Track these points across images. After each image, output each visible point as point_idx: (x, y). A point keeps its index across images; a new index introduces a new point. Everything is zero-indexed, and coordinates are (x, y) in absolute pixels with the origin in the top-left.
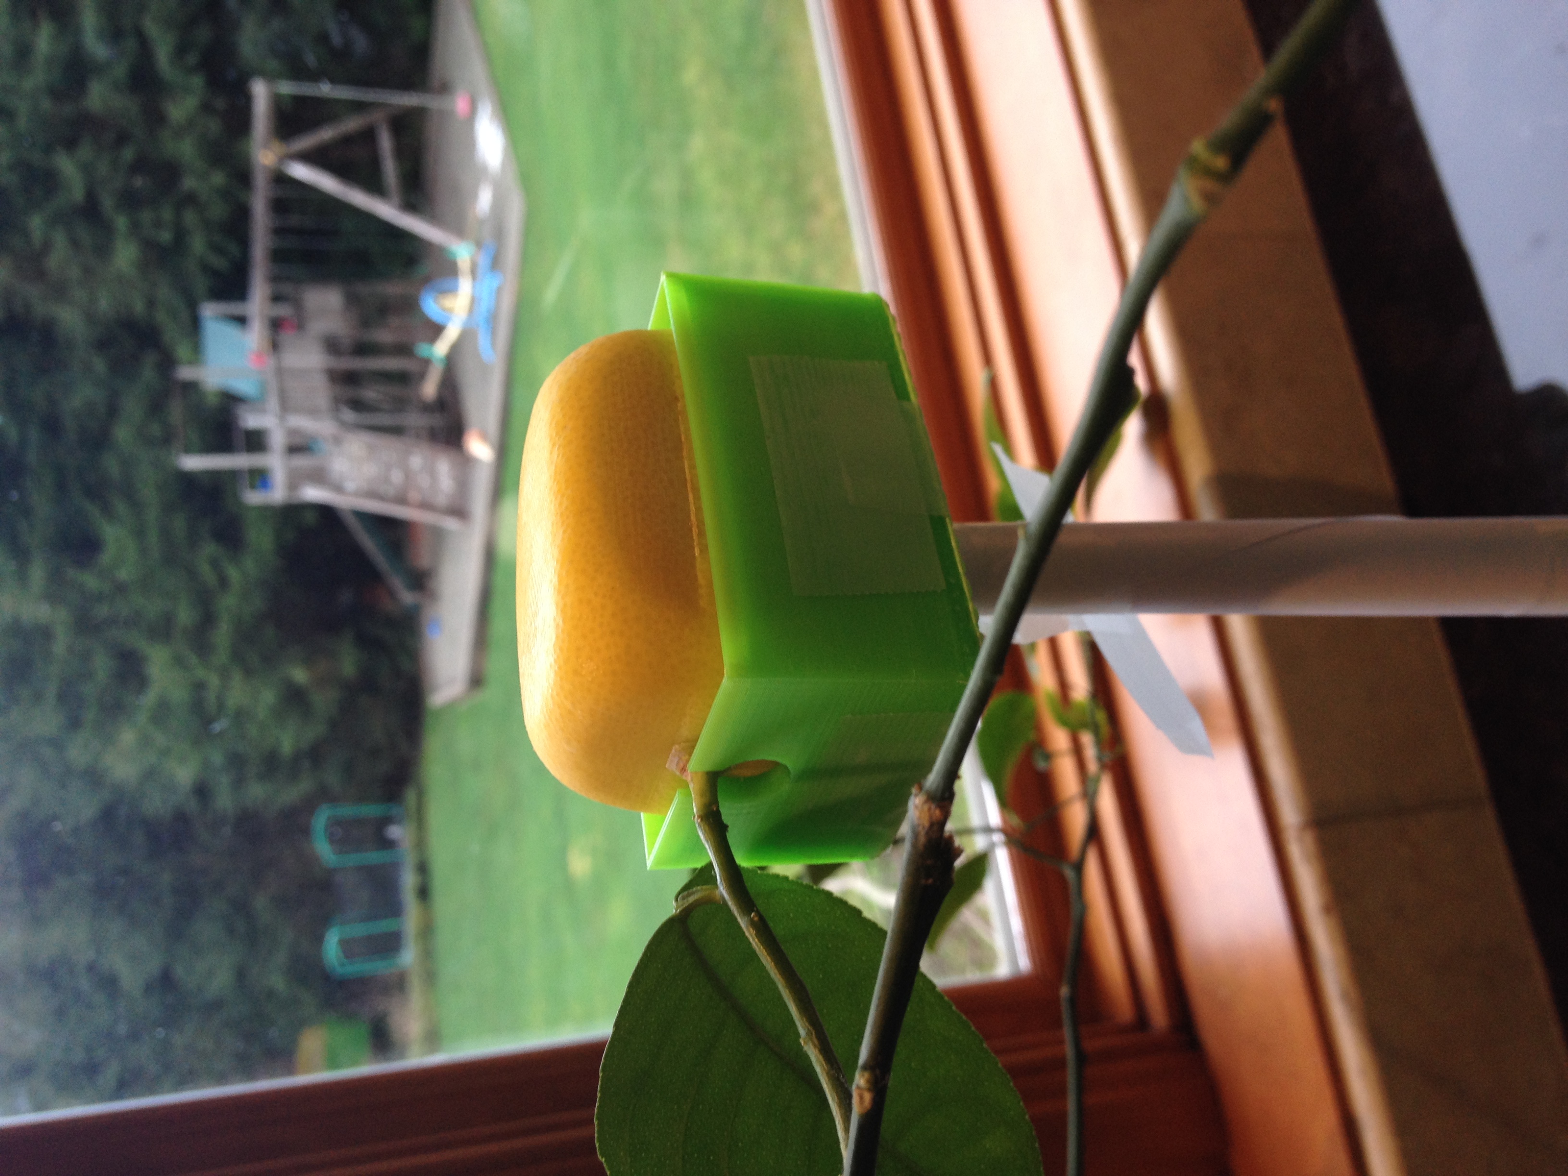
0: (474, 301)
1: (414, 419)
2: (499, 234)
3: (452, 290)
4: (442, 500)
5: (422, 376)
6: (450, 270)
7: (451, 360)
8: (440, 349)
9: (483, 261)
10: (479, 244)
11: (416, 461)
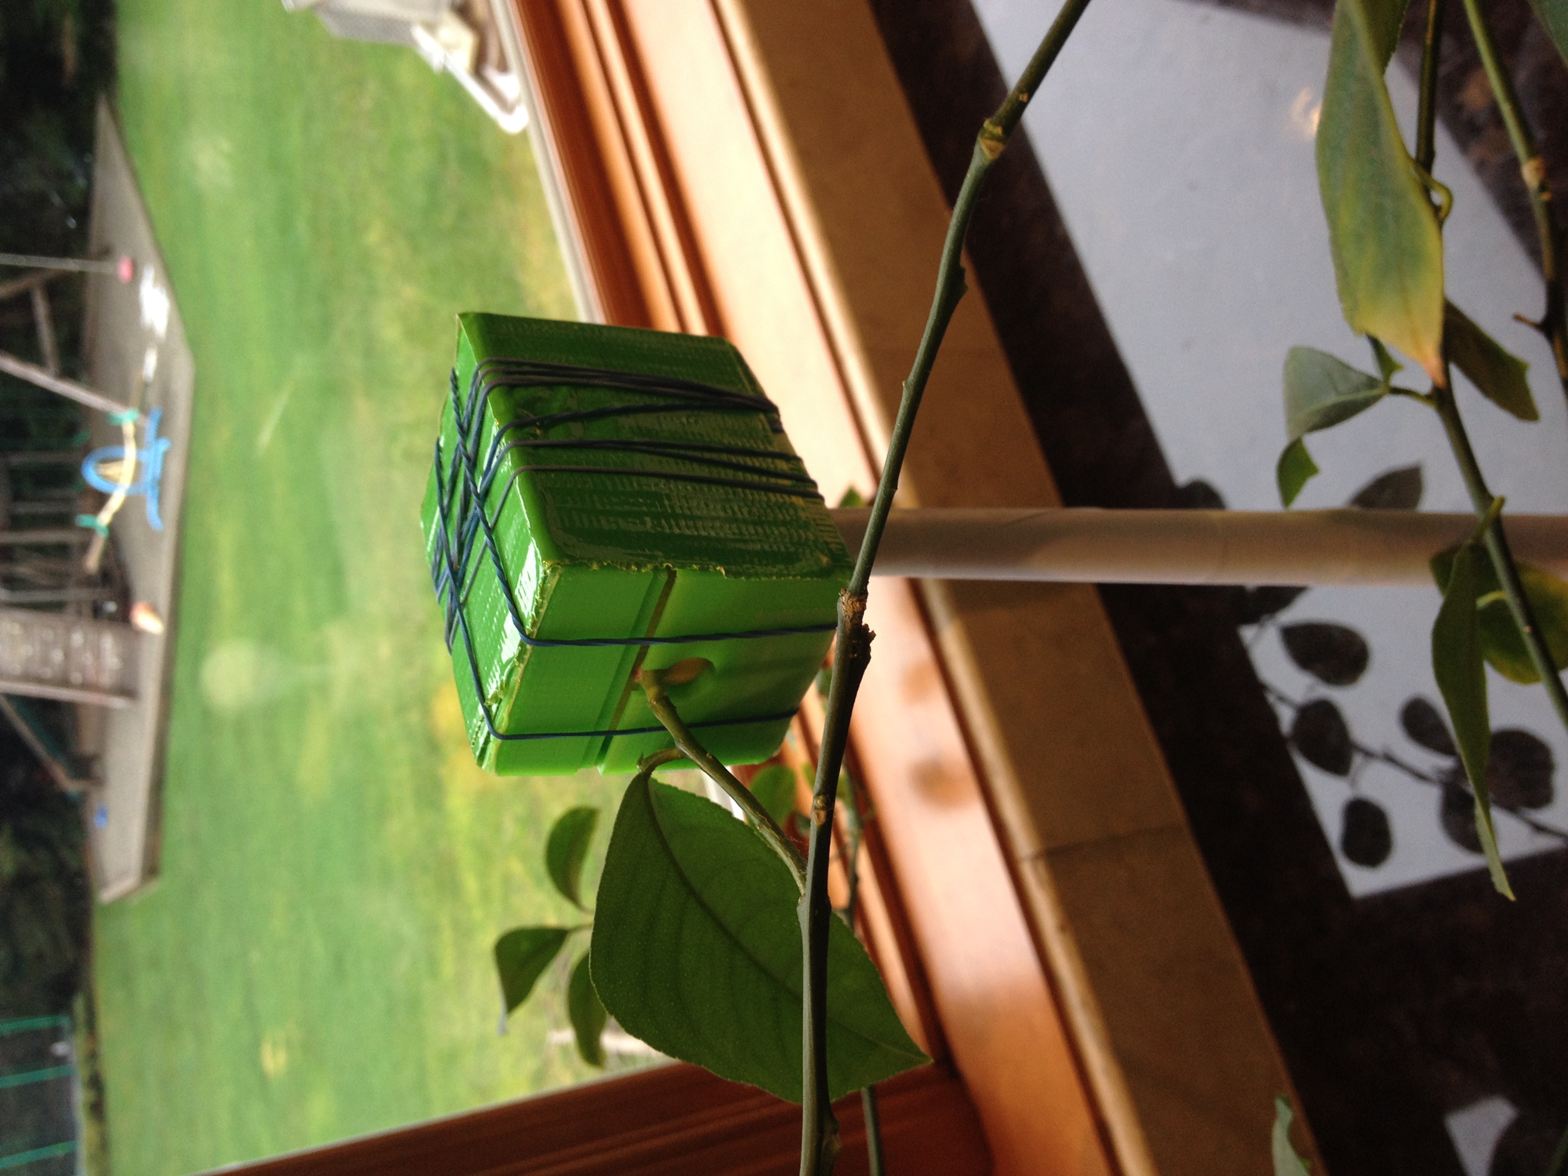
0: (139, 467)
1: (73, 594)
2: (166, 397)
3: (117, 459)
4: (106, 679)
5: (85, 547)
6: (116, 437)
7: (114, 530)
8: (104, 518)
9: (150, 426)
10: (144, 410)
11: (77, 638)
